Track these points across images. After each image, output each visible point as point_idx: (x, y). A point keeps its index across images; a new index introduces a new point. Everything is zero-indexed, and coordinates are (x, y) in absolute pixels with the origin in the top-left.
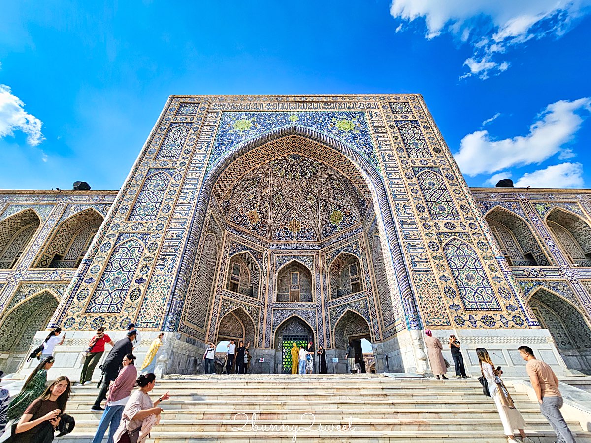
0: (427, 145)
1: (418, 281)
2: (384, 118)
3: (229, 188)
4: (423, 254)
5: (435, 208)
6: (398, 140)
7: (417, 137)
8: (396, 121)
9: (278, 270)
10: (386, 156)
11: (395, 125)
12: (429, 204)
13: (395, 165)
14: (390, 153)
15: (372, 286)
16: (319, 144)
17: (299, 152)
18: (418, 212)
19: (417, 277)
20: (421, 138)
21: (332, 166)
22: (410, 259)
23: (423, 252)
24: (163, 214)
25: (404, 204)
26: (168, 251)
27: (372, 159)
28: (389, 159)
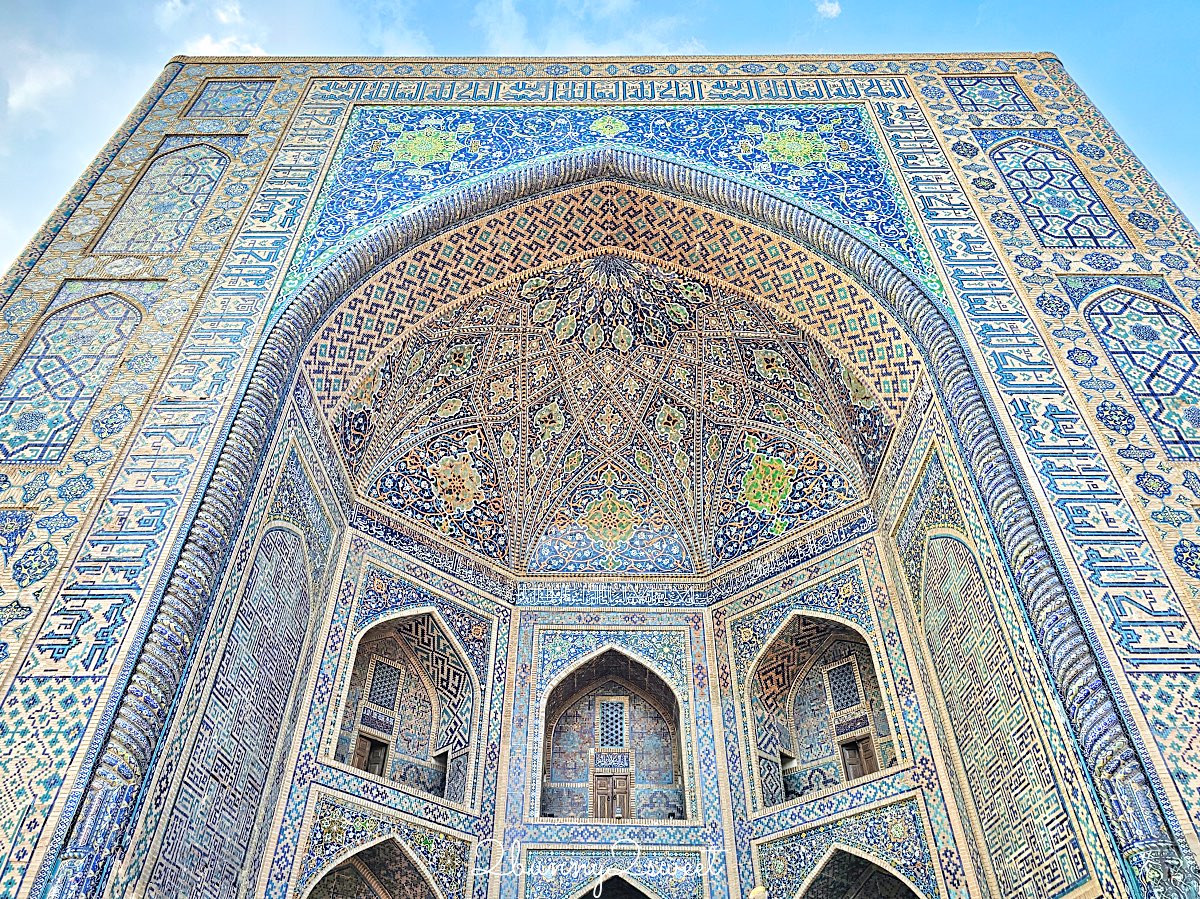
0: (1103, 207)
1: (1154, 702)
2: (934, 123)
3: (369, 366)
4: (1157, 593)
5: (1174, 417)
6: (994, 192)
7: (1061, 180)
8: (979, 132)
9: (549, 689)
10: (956, 243)
11: (976, 145)
12: (1147, 404)
13: (994, 270)
14: (970, 230)
15: (934, 743)
16: (701, 209)
17: (626, 246)
18: (1106, 432)
19: (1148, 687)
20: (1077, 182)
21: (749, 292)
22: (1107, 612)
23: (1156, 584)
24: (94, 440)
25: (1047, 402)
26: (98, 580)
27: (903, 252)
28: (968, 250)
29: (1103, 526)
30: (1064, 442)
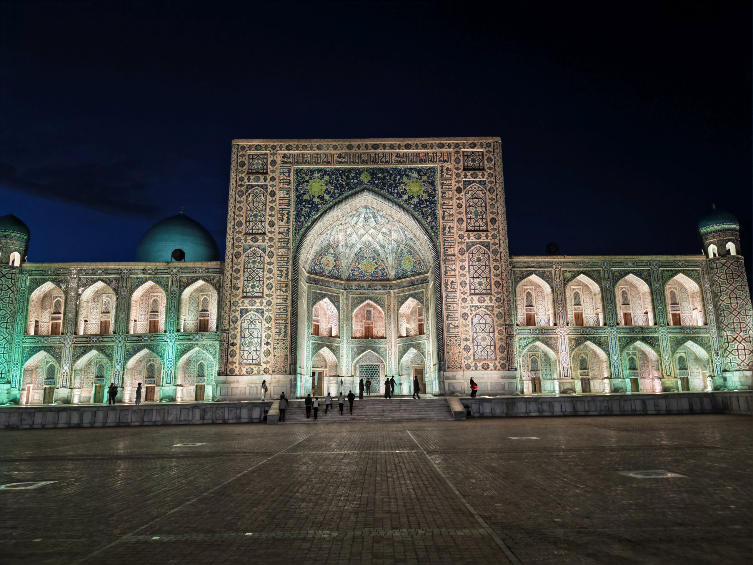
0: (486, 215)
1: (449, 341)
5: (475, 284)
6: (461, 209)
9: (354, 311)
11: (463, 188)
12: (471, 280)
13: (453, 239)
14: (451, 224)
18: (461, 287)
22: (447, 326)
23: (457, 321)
24: (268, 291)
25: (451, 280)
26: (280, 322)
27: (434, 232)
28: (449, 232)
29: (452, 309)
30: (452, 290)
